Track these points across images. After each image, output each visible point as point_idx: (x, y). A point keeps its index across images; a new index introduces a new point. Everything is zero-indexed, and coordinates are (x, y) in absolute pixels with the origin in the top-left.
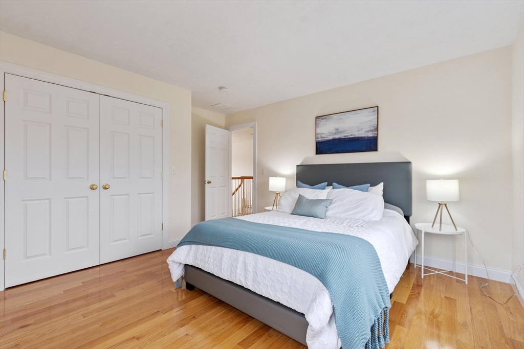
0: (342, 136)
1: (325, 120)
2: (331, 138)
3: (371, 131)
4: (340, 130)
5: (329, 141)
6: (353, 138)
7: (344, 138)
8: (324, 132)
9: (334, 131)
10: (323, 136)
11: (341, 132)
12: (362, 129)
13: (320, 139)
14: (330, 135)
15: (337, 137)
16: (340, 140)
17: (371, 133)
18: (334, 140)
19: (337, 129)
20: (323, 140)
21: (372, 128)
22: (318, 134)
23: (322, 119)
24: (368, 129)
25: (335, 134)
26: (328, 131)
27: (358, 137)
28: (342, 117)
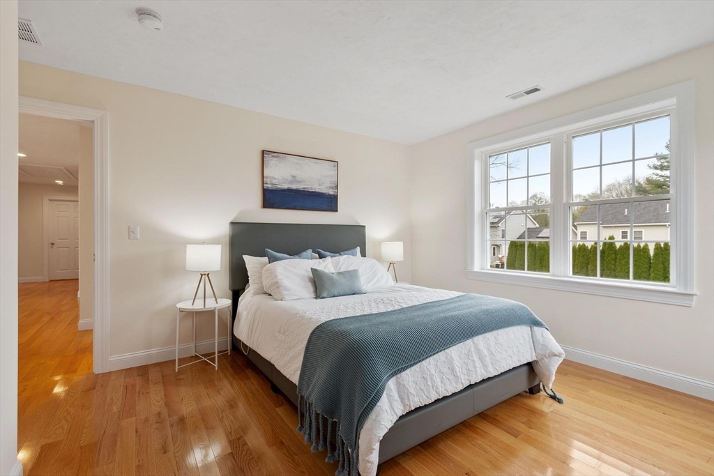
0: (300, 187)
1: (277, 159)
2: (285, 186)
3: (332, 188)
4: (298, 179)
5: (284, 191)
6: (313, 192)
7: (303, 191)
8: (276, 177)
9: (290, 178)
10: (274, 181)
11: (299, 182)
12: (323, 183)
13: (269, 186)
14: (284, 183)
15: (294, 187)
16: (297, 191)
17: (331, 190)
18: (290, 190)
19: (294, 177)
20: (274, 188)
21: (333, 185)
22: (267, 178)
23: (273, 156)
24: (329, 185)
25: (291, 182)
26: (280, 175)
27: (319, 193)
28: (300, 162)
